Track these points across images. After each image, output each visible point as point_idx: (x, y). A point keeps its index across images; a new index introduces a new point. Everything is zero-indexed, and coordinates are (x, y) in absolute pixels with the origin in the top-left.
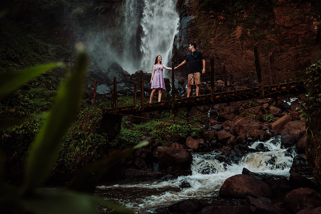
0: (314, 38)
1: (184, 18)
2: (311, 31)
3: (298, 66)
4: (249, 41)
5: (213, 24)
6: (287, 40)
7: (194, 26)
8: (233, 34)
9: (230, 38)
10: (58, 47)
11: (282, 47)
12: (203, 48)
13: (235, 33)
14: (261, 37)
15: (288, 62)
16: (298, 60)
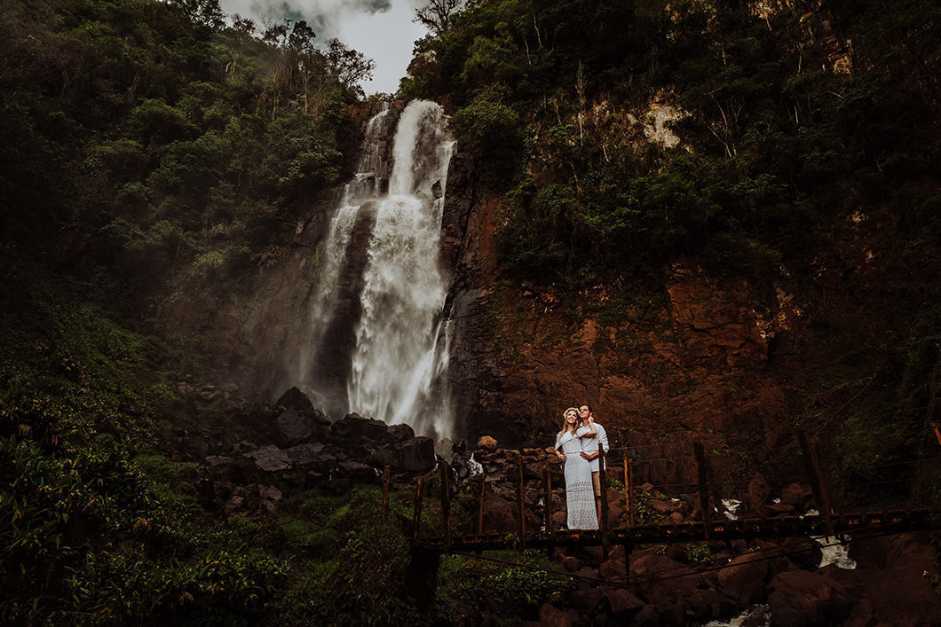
0: (762, 357)
1: (462, 292)
2: (753, 342)
3: (731, 421)
4: (614, 356)
5: (529, 310)
6: (701, 358)
7: (485, 311)
8: (575, 338)
9: (569, 346)
10: (149, 341)
11: (691, 375)
12: (506, 366)
13: (582, 336)
14: (640, 348)
15: (707, 409)
16: (729, 405)
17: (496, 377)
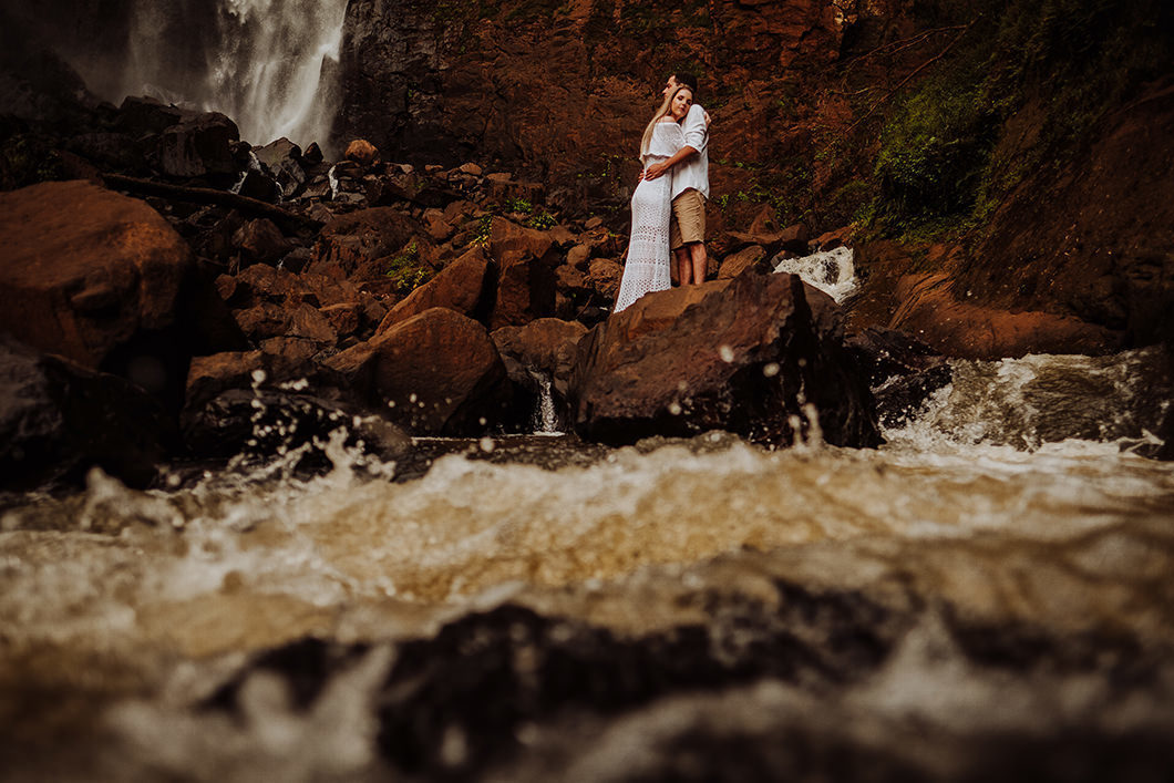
0: (832, 54)
2: (822, 29)
3: (771, 150)
4: (616, 44)
6: (743, 52)
8: (561, 13)
9: (550, 27)
11: (726, 79)
12: (450, 54)
13: (571, 10)
14: (656, 34)
15: (740, 132)
16: (772, 127)
17: (433, 71)
